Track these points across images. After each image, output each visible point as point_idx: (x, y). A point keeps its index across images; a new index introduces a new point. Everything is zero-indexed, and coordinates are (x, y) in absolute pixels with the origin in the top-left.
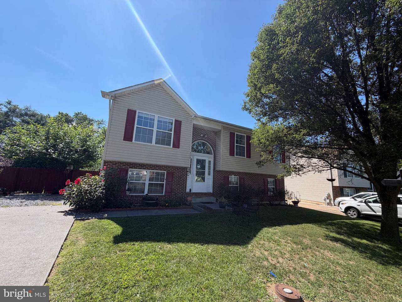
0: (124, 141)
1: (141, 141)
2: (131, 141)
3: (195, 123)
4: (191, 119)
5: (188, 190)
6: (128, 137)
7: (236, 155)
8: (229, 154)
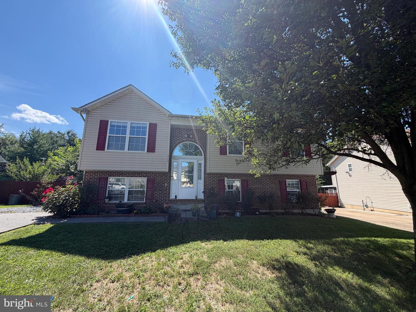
0: (97, 151)
1: (115, 149)
2: (104, 150)
3: (172, 123)
4: (168, 120)
5: (172, 197)
6: (100, 146)
7: (229, 153)
8: (219, 153)
